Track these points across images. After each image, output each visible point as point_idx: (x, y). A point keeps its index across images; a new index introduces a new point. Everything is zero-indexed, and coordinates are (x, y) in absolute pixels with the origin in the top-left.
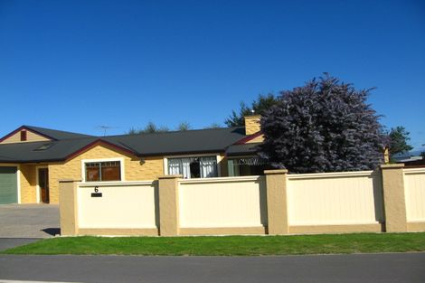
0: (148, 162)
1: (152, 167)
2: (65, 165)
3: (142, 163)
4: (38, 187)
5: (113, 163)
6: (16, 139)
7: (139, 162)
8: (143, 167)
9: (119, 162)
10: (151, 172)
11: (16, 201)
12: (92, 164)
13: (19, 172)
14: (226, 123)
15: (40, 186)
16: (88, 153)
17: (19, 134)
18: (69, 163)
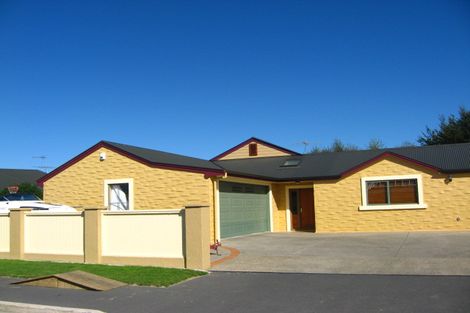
0: (455, 181)
1: (462, 187)
2: (337, 184)
3: (448, 181)
4: (288, 212)
5: (406, 181)
6: (244, 153)
7: (442, 180)
8: (449, 187)
9: (415, 181)
10: (460, 193)
11: (268, 228)
12: (378, 183)
13: (271, 192)
14: (420, 141)
15: (291, 211)
16: (370, 168)
17: (247, 147)
18: (342, 182)
